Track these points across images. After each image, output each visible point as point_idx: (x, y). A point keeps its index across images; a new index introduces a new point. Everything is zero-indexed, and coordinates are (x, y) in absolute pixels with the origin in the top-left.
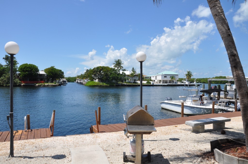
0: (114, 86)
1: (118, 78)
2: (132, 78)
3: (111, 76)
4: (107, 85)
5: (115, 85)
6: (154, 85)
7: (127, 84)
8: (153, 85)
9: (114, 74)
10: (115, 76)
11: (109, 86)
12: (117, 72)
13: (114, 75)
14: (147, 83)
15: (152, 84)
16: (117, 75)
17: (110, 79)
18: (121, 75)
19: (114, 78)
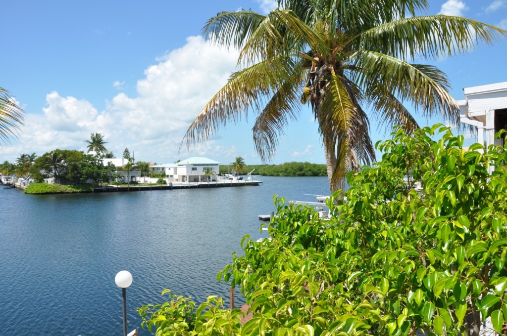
0: (91, 192)
1: (98, 175)
2: (129, 173)
3: (84, 171)
4: (75, 190)
5: (93, 190)
6: (173, 186)
7: (119, 186)
8: (171, 188)
9: (90, 167)
10: (92, 170)
11: (80, 192)
12: (97, 161)
13: (90, 169)
14: (157, 182)
15: (168, 185)
16: (96, 169)
17: (81, 177)
18: (106, 168)
19: (90, 176)
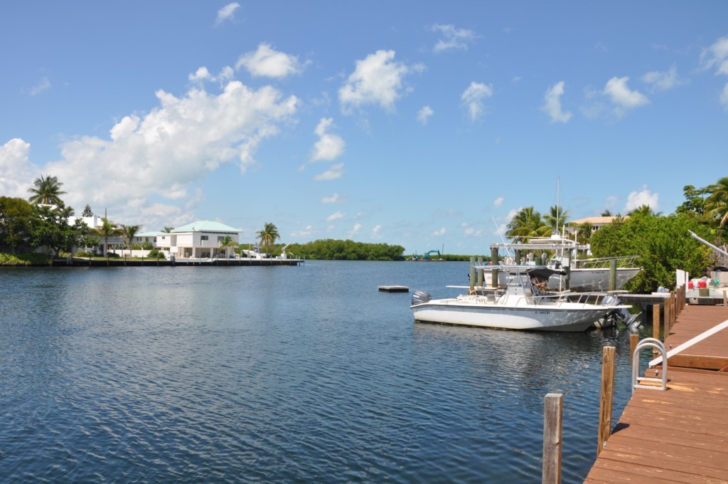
0: (48, 265)
1: (61, 238)
2: (106, 239)
3: (37, 233)
4: (21, 262)
5: (50, 262)
6: (177, 261)
7: (93, 259)
8: (173, 264)
9: (46, 225)
10: (51, 231)
11: (29, 265)
12: (58, 217)
13: (47, 229)
14: (149, 256)
15: (169, 260)
16: (58, 230)
17: (31, 241)
18: (73, 228)
19: (47, 240)
